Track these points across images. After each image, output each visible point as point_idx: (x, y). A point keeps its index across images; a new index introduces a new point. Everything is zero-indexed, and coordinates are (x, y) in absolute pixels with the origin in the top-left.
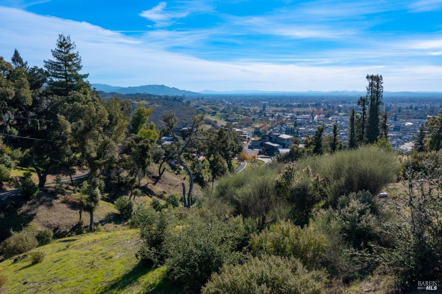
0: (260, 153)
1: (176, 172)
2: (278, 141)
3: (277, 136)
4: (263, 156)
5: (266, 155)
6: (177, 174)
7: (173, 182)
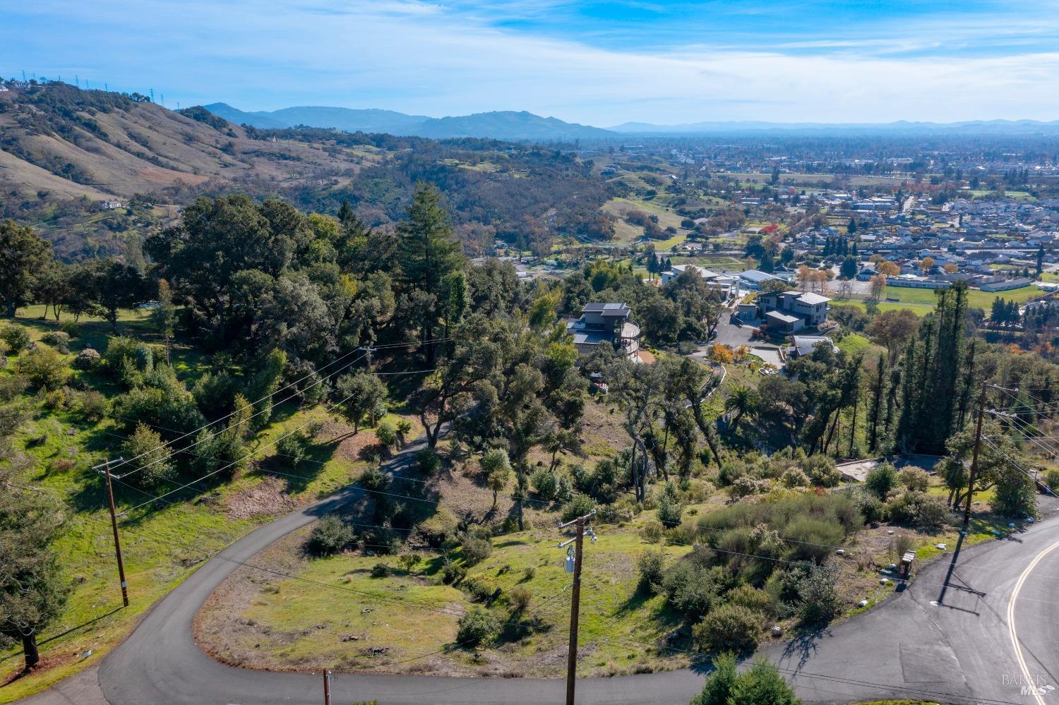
0: (755, 337)
1: (596, 398)
2: (796, 309)
3: (794, 297)
4: (761, 344)
5: (767, 341)
6: (598, 402)
7: (593, 421)
